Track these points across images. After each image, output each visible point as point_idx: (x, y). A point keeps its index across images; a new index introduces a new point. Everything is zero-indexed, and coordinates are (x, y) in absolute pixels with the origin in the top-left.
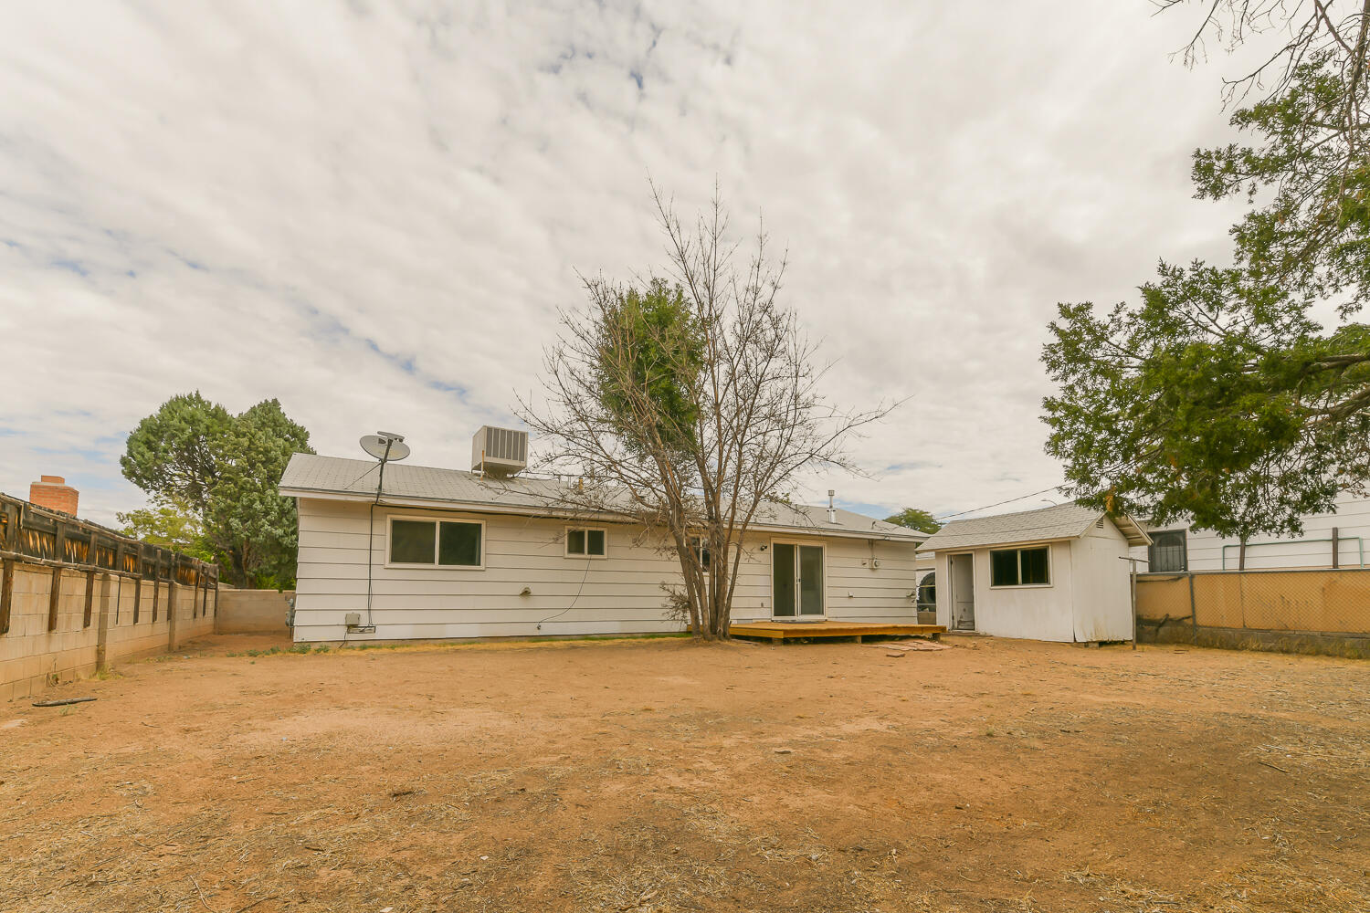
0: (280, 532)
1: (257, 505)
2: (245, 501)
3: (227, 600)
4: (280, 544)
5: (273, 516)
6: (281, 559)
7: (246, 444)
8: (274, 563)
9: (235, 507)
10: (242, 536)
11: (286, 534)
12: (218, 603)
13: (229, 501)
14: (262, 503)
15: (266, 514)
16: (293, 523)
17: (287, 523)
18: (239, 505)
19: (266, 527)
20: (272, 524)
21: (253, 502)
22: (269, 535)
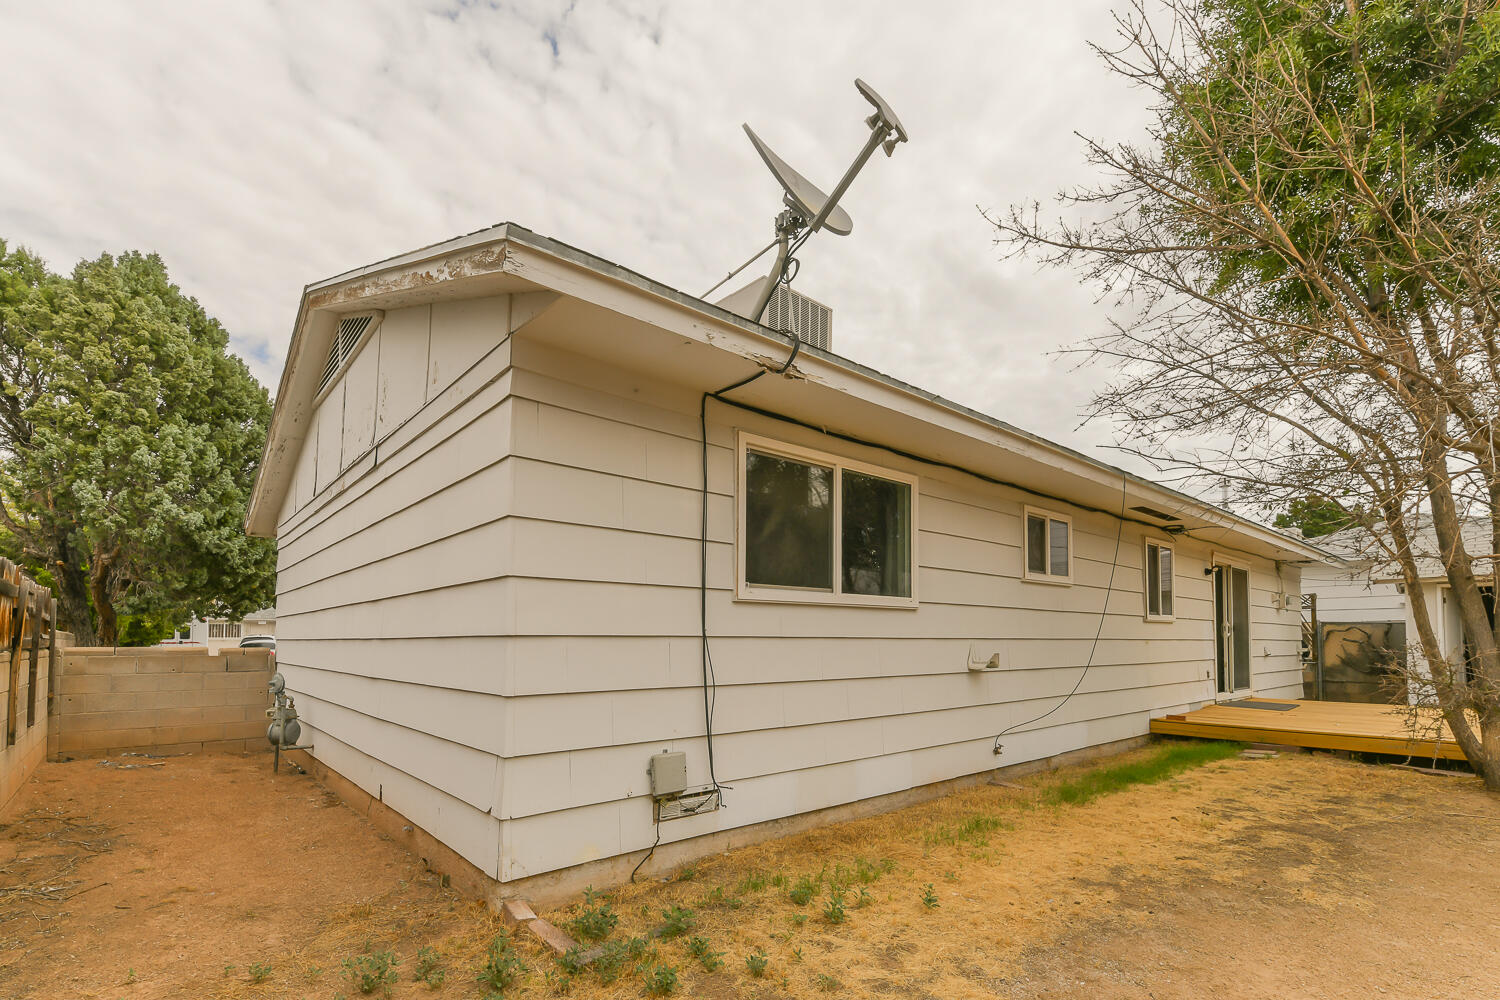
0: (196, 518)
1: (143, 454)
2: (111, 444)
3: (82, 673)
4: (194, 546)
5: (182, 480)
6: (192, 578)
7: (110, 316)
8: (178, 586)
9: (86, 457)
10: (107, 522)
11: (208, 524)
12: (58, 681)
13: (69, 442)
14: (152, 448)
15: (165, 476)
16: (220, 501)
17: (211, 500)
18: (96, 451)
19: (167, 504)
20: (177, 498)
21: (130, 447)
22: (172, 524)
